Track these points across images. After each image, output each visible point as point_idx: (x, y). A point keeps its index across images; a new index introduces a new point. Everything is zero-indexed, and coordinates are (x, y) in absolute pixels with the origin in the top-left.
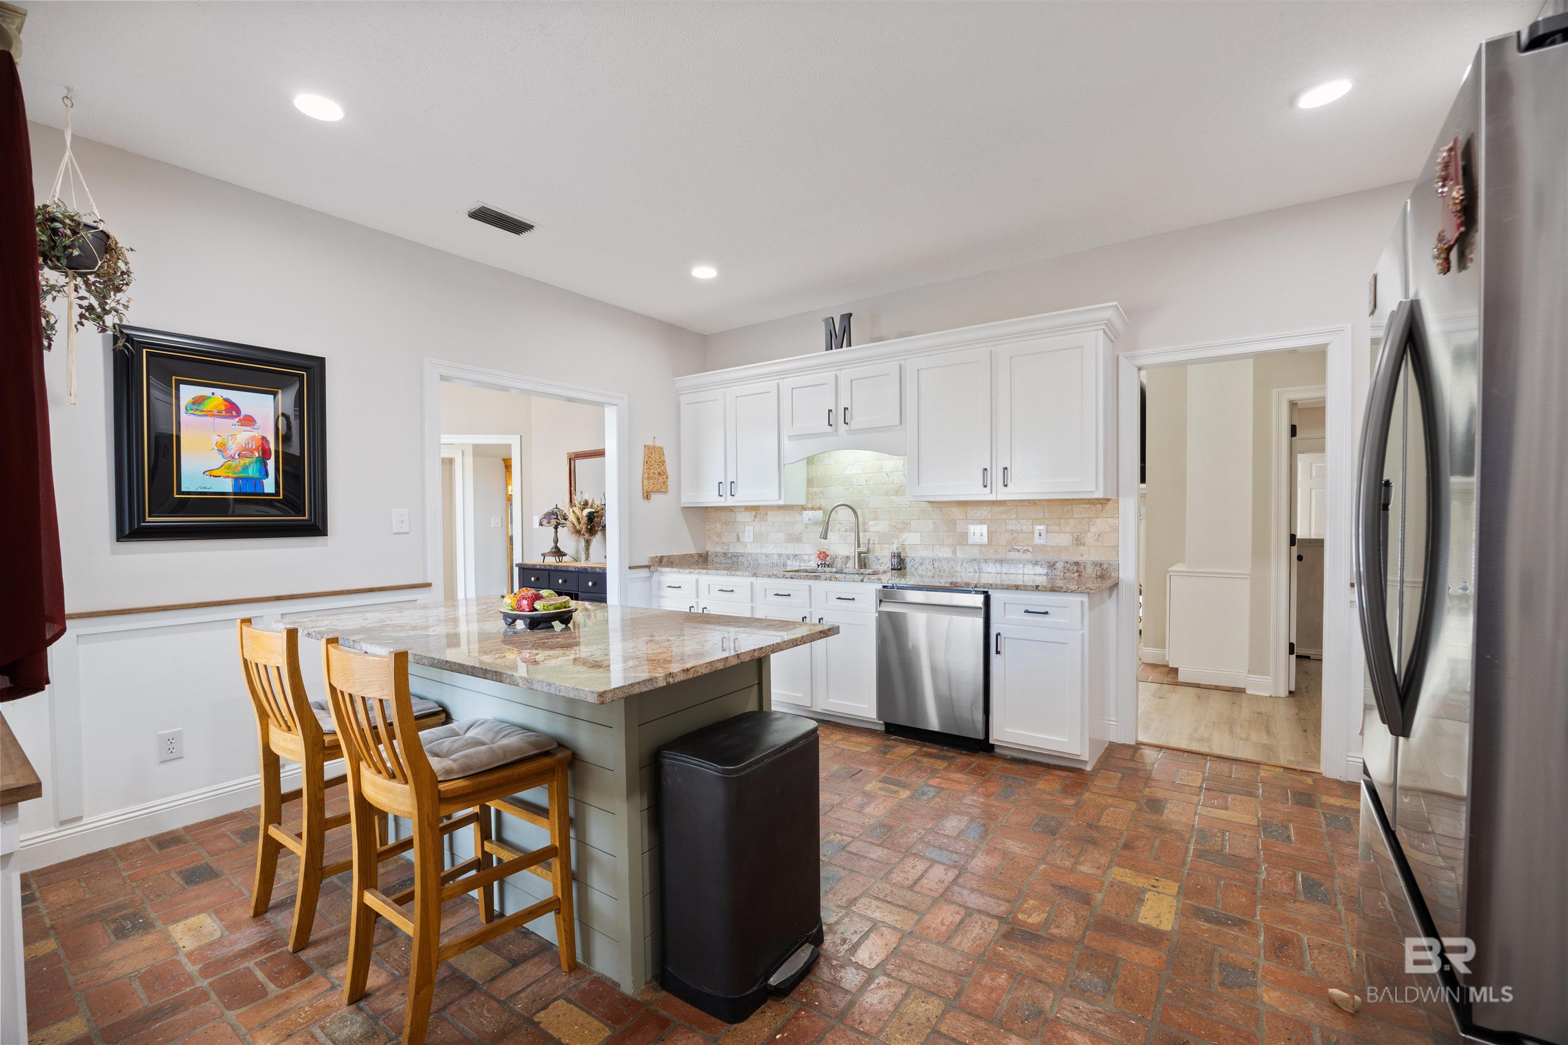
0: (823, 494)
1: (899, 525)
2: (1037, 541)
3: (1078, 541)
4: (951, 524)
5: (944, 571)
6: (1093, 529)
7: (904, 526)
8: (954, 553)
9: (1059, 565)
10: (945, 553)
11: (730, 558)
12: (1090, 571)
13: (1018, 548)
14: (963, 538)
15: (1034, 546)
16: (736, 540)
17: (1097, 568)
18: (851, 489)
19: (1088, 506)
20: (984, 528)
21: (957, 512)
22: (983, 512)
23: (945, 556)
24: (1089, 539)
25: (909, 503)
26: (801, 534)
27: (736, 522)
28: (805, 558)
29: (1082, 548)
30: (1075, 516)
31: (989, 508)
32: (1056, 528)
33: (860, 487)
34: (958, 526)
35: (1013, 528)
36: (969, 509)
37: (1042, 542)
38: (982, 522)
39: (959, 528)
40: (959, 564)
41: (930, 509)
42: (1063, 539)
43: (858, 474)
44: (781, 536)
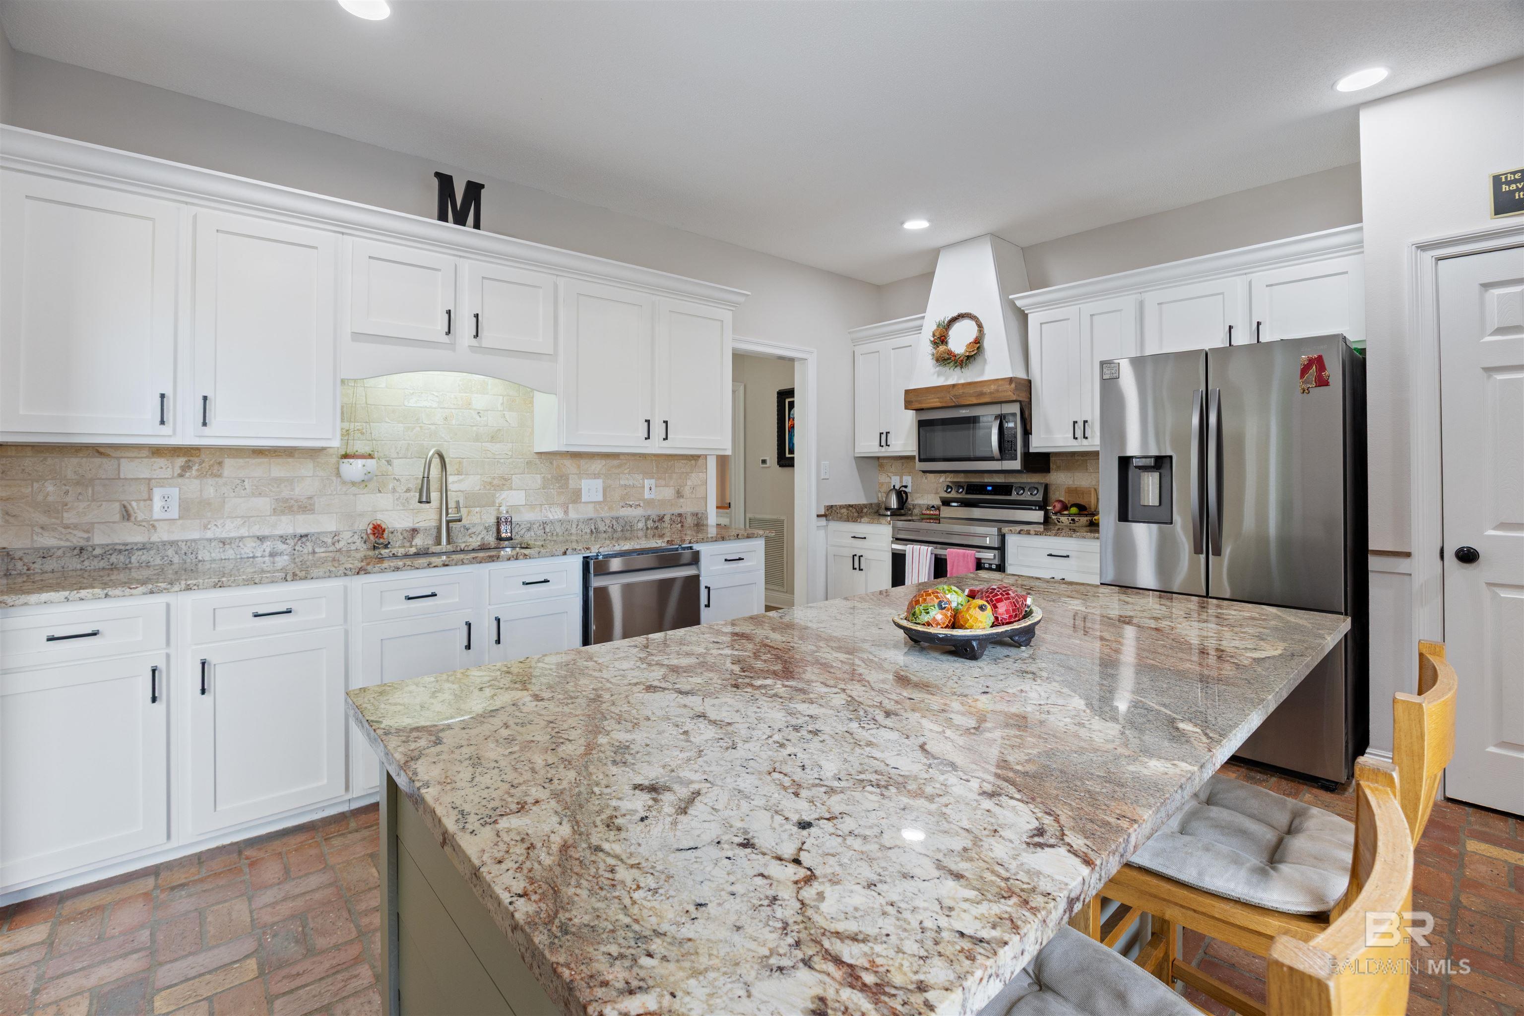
0: (362, 433)
1: (496, 482)
2: (647, 495)
3: (679, 494)
4: (561, 479)
5: (557, 535)
6: (689, 483)
7: (504, 483)
8: (566, 512)
9: (667, 518)
10: (556, 514)
11: (102, 557)
12: (690, 521)
13: (631, 503)
14: (576, 497)
15: (644, 500)
16: (117, 517)
17: (695, 518)
18: (418, 429)
19: (685, 461)
20: (598, 483)
21: (569, 465)
22: (597, 466)
23: (556, 517)
24: (687, 491)
25: (510, 453)
26: (310, 498)
27: (119, 478)
28: (325, 540)
29: (682, 500)
30: (677, 470)
31: (603, 462)
32: (663, 483)
33: (433, 427)
34: (570, 482)
35: (626, 482)
36: (583, 462)
37: (652, 496)
38: (596, 476)
39: (572, 484)
40: (574, 526)
41: (538, 461)
42: (668, 493)
43: (431, 407)
44: (264, 504)
